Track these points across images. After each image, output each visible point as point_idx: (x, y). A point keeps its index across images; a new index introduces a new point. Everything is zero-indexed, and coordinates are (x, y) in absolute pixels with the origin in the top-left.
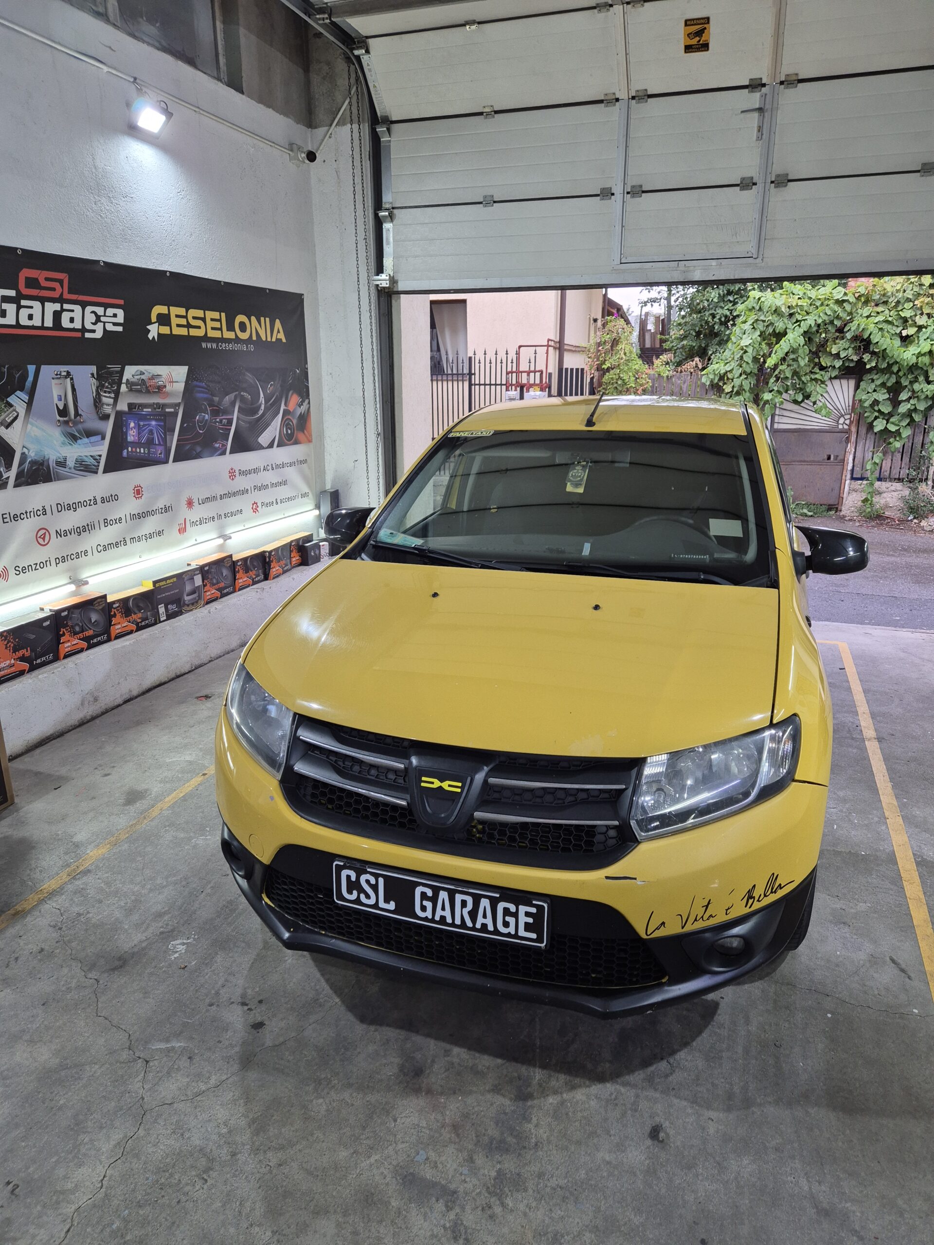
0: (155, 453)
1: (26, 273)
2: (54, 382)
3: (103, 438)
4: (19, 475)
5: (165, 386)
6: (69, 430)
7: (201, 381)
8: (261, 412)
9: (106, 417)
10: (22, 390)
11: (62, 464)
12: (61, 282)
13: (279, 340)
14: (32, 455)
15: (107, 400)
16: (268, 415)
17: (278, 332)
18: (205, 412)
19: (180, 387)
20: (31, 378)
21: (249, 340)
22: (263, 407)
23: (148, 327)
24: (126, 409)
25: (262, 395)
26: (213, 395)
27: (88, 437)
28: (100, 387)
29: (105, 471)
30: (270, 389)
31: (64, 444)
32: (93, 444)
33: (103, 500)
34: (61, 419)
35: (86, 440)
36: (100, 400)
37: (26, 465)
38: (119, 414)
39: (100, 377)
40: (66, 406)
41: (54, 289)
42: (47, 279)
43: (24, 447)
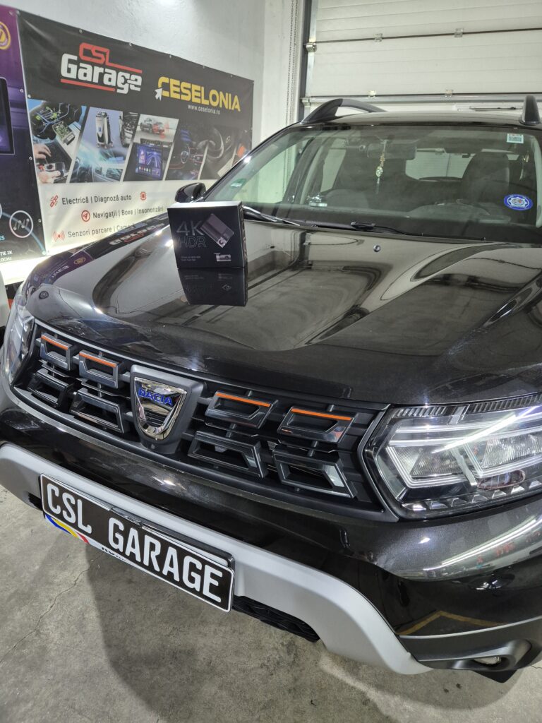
0: (155, 173)
1: (83, 46)
2: (97, 119)
3: (124, 159)
4: (73, 175)
5: (163, 131)
6: (105, 151)
7: (186, 130)
8: (221, 155)
9: (126, 146)
10: (78, 121)
11: (99, 172)
12: (105, 54)
13: (236, 110)
14: (82, 164)
15: (128, 134)
16: (225, 157)
17: (236, 104)
18: (187, 150)
19: (173, 132)
20: (83, 114)
21: (217, 108)
22: (222, 152)
23: (156, 90)
24: (139, 142)
25: (222, 144)
26: (192, 140)
27: (115, 157)
28: (124, 126)
29: (124, 180)
30: (228, 140)
31: (101, 159)
32: (118, 162)
33: (122, 198)
34: (101, 143)
35: (114, 159)
36: (124, 134)
37: (78, 170)
38: (135, 145)
39: (125, 120)
40: (103, 135)
41: (99, 58)
42: (97, 51)
43: (77, 158)
